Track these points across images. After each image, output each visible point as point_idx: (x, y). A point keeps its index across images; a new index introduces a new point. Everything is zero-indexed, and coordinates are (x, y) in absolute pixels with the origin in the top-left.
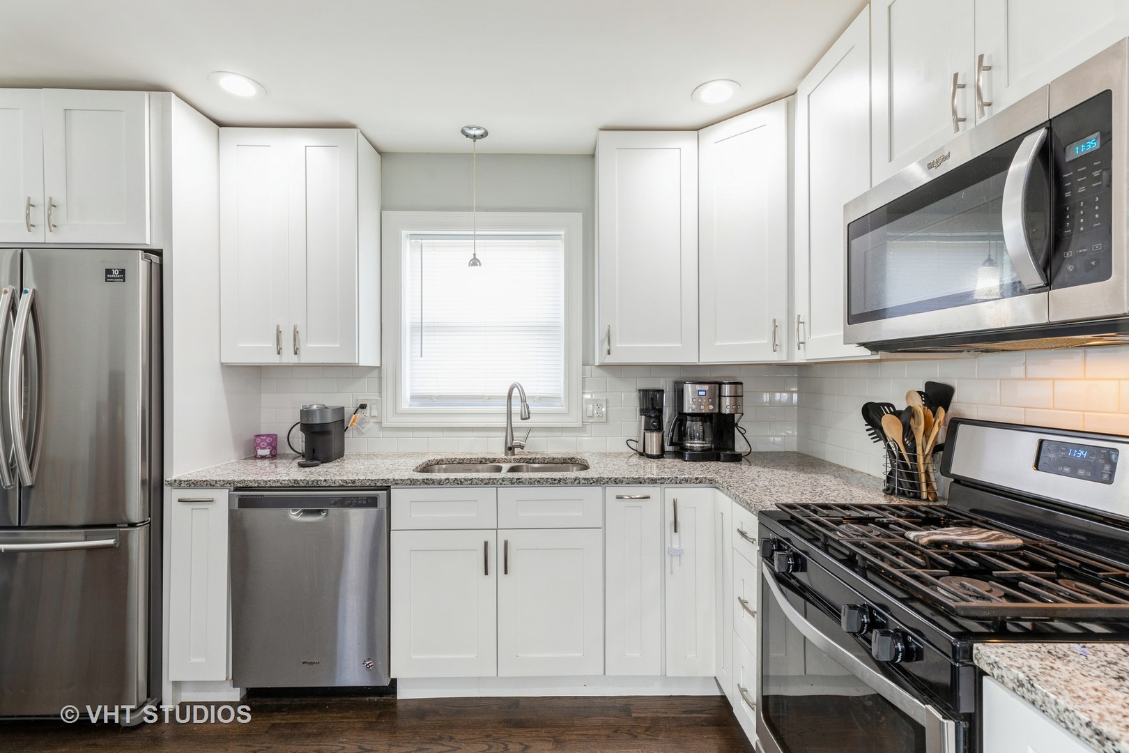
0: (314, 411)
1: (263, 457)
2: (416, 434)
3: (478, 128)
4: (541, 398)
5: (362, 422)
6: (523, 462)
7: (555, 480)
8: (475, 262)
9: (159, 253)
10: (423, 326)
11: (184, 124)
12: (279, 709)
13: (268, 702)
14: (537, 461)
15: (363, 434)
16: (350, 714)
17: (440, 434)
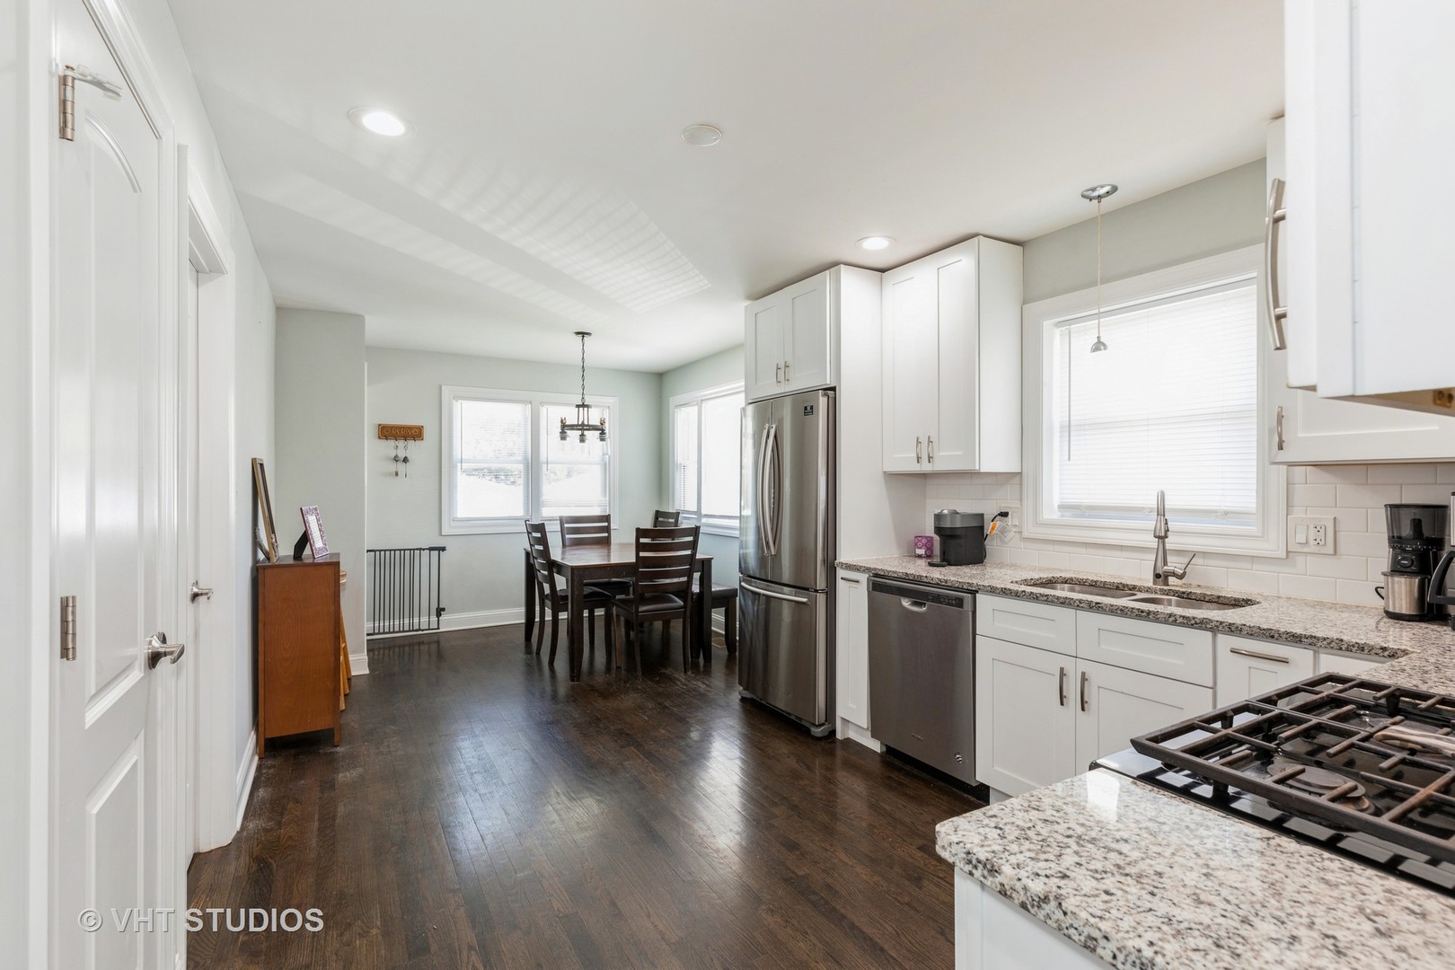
0: (945, 515)
1: (920, 556)
2: (1057, 548)
3: (1102, 187)
4: (1226, 513)
5: (1003, 531)
6: (1174, 595)
7: (1142, 612)
8: (1099, 346)
9: (833, 389)
10: (1072, 423)
11: (852, 286)
12: (899, 770)
13: (897, 762)
14: (1193, 597)
15: (1006, 543)
16: (945, 798)
17: (1083, 550)
